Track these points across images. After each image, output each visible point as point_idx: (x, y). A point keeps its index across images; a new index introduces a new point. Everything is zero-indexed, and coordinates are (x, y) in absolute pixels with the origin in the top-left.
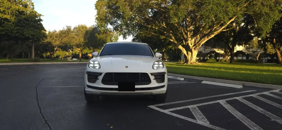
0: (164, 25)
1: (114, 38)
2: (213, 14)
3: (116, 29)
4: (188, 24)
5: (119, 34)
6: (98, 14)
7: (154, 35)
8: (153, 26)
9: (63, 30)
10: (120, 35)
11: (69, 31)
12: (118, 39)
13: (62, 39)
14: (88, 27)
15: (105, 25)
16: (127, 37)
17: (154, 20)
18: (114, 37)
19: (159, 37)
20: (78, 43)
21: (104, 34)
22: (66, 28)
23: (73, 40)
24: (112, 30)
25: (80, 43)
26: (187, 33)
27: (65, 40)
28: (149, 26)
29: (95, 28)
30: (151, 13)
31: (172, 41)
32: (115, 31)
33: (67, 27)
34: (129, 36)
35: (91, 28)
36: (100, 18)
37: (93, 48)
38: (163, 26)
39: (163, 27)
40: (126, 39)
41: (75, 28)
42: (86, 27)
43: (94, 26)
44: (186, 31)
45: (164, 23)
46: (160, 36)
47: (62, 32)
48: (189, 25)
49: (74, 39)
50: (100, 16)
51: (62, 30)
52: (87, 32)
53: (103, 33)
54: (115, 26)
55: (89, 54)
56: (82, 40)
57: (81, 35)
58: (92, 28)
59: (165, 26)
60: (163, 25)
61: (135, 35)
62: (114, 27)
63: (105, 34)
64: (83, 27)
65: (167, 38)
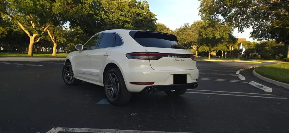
9: (180, 28)
11: (186, 29)
21: (211, 28)
22: (183, 26)
36: (204, 9)
54: (228, 17)
55: (213, 51)
62: (226, 18)
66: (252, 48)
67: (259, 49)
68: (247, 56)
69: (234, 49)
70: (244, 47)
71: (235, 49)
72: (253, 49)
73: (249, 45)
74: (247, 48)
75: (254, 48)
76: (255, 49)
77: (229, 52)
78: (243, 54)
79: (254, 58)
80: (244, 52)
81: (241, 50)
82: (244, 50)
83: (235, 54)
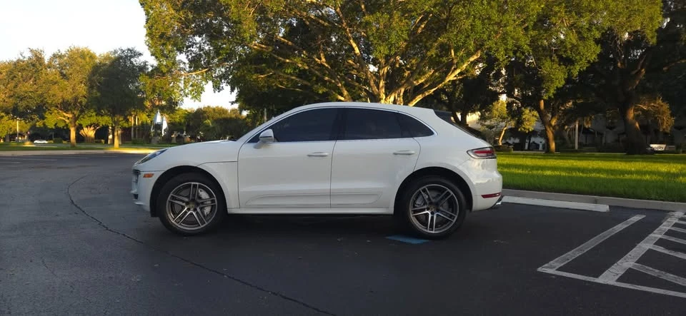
0: (324, 60)
1: (190, 88)
9: (19, 61)
10: (206, 81)
11: (37, 64)
12: (202, 90)
13: (16, 86)
14: (97, 55)
16: (223, 85)
18: (192, 86)
20: (69, 97)
22: (28, 55)
23: (55, 90)
25: (76, 99)
27: (27, 87)
28: (288, 61)
29: (120, 58)
33: (31, 51)
35: (107, 58)
36: (159, 32)
38: (320, 62)
39: (321, 65)
40: (221, 92)
41: (55, 56)
42: (92, 57)
45: (323, 54)
47: (15, 64)
49: (56, 86)
51: (15, 60)
52: (97, 69)
54: (193, 55)
55: (87, 127)
56: (82, 89)
57: (77, 77)
58: (109, 58)
59: (325, 64)
60: (320, 59)
62: (190, 57)
64: (84, 55)
66: (177, 120)
67: (191, 123)
69: (140, 122)
70: (164, 118)
71: (142, 124)
72: (180, 124)
74: (169, 121)
75: (183, 121)
76: (185, 122)
77: (129, 129)
78: (163, 134)
80: (165, 130)
81: (159, 127)
82: (165, 126)
83: (143, 134)
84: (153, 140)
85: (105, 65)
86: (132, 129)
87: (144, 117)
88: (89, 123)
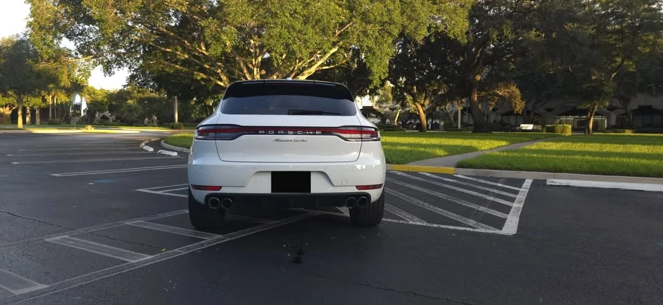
0: (204, 48)
1: (78, 73)
2: (282, 44)
3: (84, 50)
4: (252, 51)
5: (91, 62)
6: (33, 14)
7: (182, 70)
8: (177, 50)
10: (95, 65)
12: (90, 75)
15: (52, 41)
16: (115, 70)
17: (179, 38)
18: (79, 71)
19: (193, 74)
21: (52, 62)
24: (73, 53)
26: (253, 71)
28: (168, 50)
29: (22, 41)
30: (175, 19)
31: (222, 84)
32: (80, 56)
34: (119, 67)
36: (39, 23)
37: (15, 93)
38: (200, 51)
39: (202, 53)
43: (18, 36)
44: (250, 66)
45: (202, 44)
46: (195, 73)
48: (256, 52)
50: (39, 20)
53: (49, 59)
54: (82, 42)
55: (2, 107)
58: (12, 42)
59: (205, 52)
60: (201, 49)
61: (136, 67)
62: (78, 44)
63: (54, 62)
65: (212, 79)
66: (99, 100)
67: (114, 104)
68: (89, 119)
69: (59, 102)
70: (83, 99)
71: (61, 104)
72: (102, 104)
73: (92, 95)
74: (89, 102)
76: (106, 103)
77: (48, 109)
78: (83, 114)
79: (104, 123)
80: (84, 111)
81: (78, 107)
82: (84, 107)
83: (62, 115)
84: (72, 121)
85: (8, 47)
86: (50, 110)
87: (62, 98)
88: (4, 103)
